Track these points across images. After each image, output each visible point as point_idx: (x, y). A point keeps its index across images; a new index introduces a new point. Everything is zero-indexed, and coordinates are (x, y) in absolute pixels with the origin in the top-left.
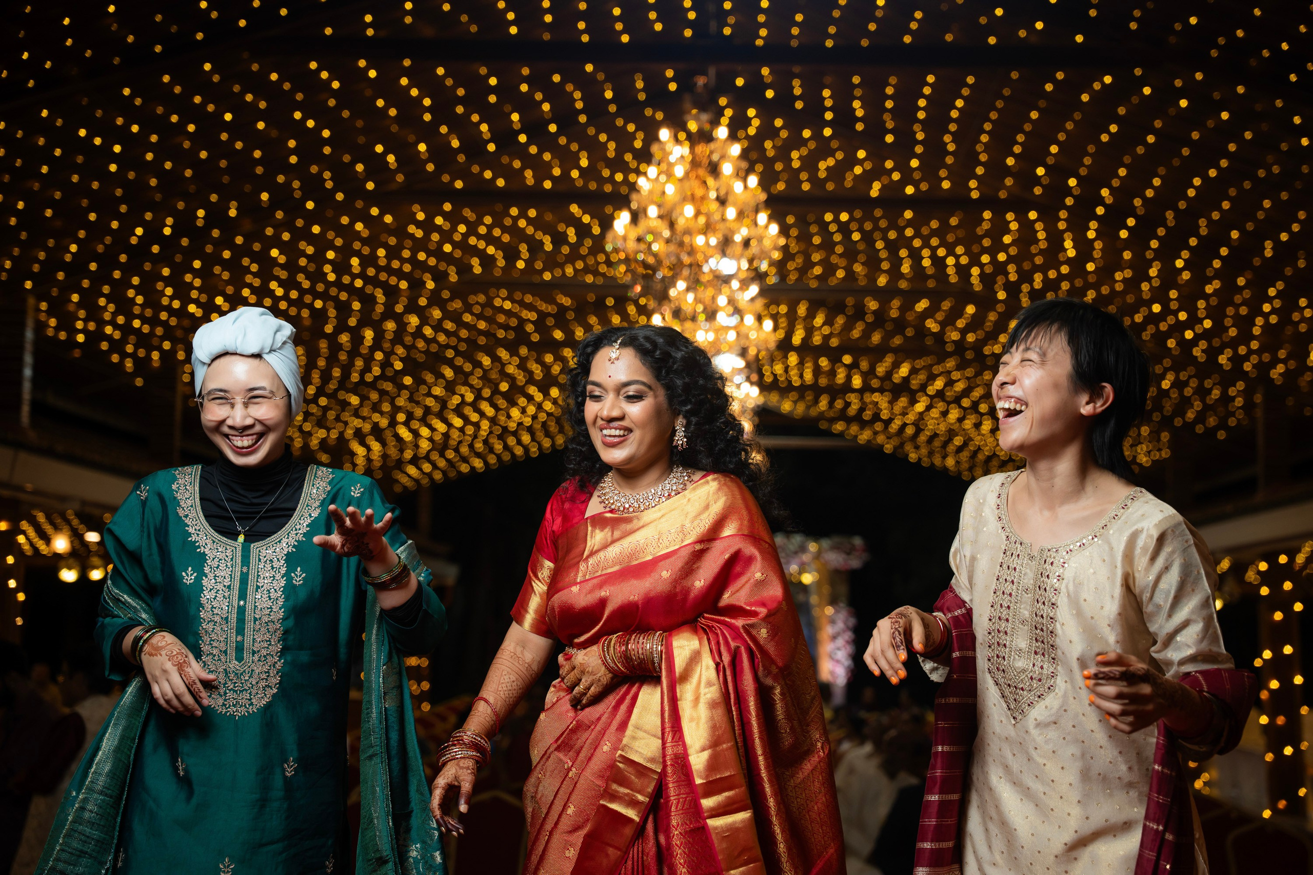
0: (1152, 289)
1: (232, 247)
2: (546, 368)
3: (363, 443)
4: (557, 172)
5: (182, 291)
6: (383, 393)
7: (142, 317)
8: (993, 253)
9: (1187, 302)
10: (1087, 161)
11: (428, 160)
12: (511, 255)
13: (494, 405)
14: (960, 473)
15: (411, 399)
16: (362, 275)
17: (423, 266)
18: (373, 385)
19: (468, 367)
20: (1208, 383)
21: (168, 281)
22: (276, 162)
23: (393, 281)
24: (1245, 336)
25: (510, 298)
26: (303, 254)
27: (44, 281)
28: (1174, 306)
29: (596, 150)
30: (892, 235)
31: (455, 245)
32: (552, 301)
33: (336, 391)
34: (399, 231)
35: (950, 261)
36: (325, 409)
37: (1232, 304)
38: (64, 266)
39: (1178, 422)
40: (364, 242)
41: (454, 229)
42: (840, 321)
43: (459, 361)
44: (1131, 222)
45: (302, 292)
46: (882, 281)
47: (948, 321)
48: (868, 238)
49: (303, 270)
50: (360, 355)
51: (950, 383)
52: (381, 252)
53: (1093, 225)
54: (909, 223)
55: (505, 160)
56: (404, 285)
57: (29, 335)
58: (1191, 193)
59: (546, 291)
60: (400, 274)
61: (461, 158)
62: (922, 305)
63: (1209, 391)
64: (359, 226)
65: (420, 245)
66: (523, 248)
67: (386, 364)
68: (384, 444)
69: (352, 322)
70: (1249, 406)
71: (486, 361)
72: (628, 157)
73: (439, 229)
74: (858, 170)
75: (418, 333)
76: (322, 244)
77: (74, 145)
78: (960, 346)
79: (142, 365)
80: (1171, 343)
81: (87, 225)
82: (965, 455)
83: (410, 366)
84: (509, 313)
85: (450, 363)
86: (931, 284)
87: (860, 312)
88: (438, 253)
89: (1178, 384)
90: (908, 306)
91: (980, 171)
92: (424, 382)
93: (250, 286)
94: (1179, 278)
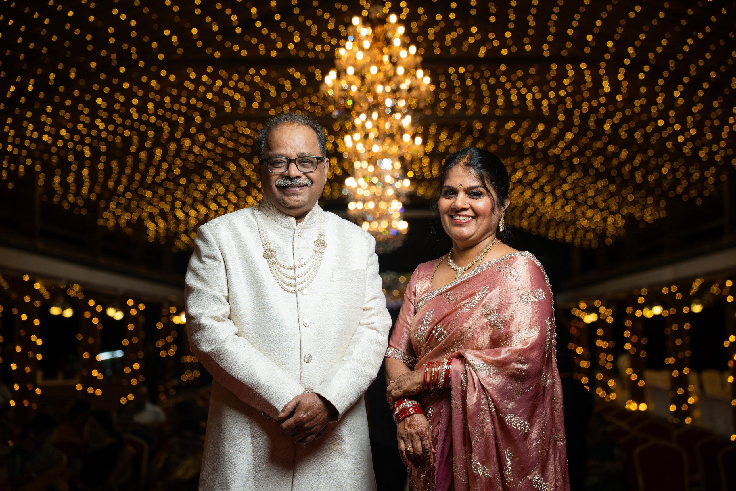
0: (658, 111)
1: (72, 97)
3: (153, 221)
4: (279, 45)
5: (40, 128)
6: (167, 189)
7: (13, 144)
8: (557, 91)
9: (680, 118)
10: (620, 30)
11: (198, 39)
12: (250, 99)
13: (237, 195)
14: (530, 230)
15: (185, 193)
16: (155, 114)
17: (194, 108)
18: (161, 185)
19: (221, 171)
20: (692, 169)
21: (30, 121)
22: (101, 42)
23: (174, 117)
24: (717, 139)
25: (248, 127)
26: (118, 101)
28: (671, 121)
29: (304, 31)
30: (492, 81)
31: (214, 94)
33: (137, 188)
34: (179, 85)
35: (529, 97)
36: (130, 200)
37: (709, 118)
39: (671, 194)
40: (157, 93)
41: (214, 83)
43: (216, 168)
44: (647, 68)
45: (116, 126)
46: (485, 110)
47: (527, 135)
48: (476, 83)
49: (117, 112)
50: (153, 166)
51: (526, 174)
52: (167, 99)
53: (622, 71)
54: (504, 73)
55: (247, 38)
56: (181, 120)
58: (686, 49)
60: (179, 113)
61: (219, 38)
62: (510, 125)
63: (692, 174)
64: (154, 83)
65: (191, 94)
66: (258, 96)
67: (169, 171)
68: (166, 221)
69: (148, 144)
70: (718, 183)
71: (233, 167)
72: (325, 35)
73: (204, 84)
74: (471, 40)
75: (190, 150)
76: (129, 95)
78: (534, 150)
79: (13, 175)
80: (669, 145)
82: (534, 219)
83: (186, 172)
84: (247, 137)
85: (210, 169)
86: (516, 112)
87: (470, 130)
88: (203, 99)
89: (672, 170)
90: (501, 126)
91: (550, 38)
92: (193, 182)
93: (83, 123)
94: (675, 103)
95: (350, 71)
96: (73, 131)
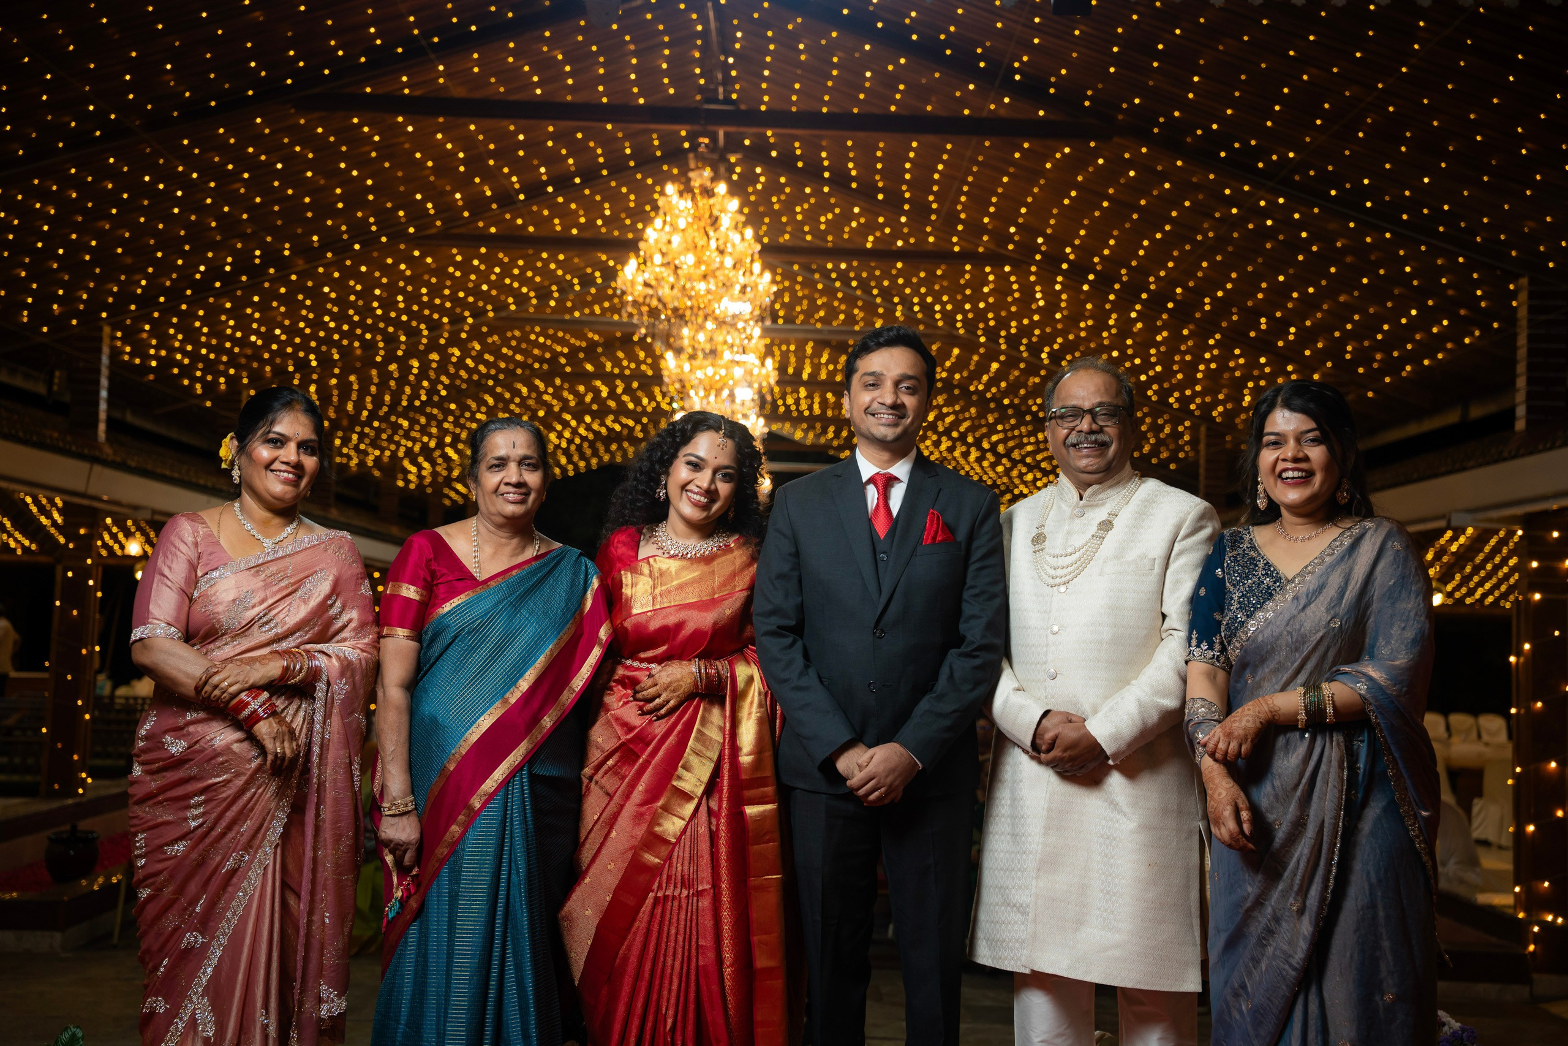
0: (1111, 336)
1: (287, 283)
2: (580, 397)
3: (414, 462)
4: (583, 220)
5: (243, 323)
6: (430, 417)
7: (207, 345)
8: (974, 302)
9: (1142, 348)
10: (1052, 222)
11: (464, 208)
12: (544, 295)
15: (456, 423)
16: (407, 311)
17: (463, 303)
18: (421, 410)
19: (507, 395)
20: (1160, 421)
21: (230, 314)
22: (324, 208)
23: (436, 316)
24: (1191, 381)
25: (543, 333)
26: (352, 291)
27: (118, 311)
28: (1130, 352)
30: (886, 283)
31: (491, 285)
32: (583, 337)
33: (388, 414)
34: (440, 271)
35: (937, 307)
36: (379, 431)
37: (1178, 351)
38: (135, 299)
40: (408, 281)
41: (490, 270)
42: (843, 359)
43: (499, 390)
44: (1091, 277)
45: (353, 325)
48: (864, 285)
49: (353, 305)
50: (409, 383)
52: (424, 290)
53: (1060, 278)
54: (901, 273)
55: (535, 208)
56: (445, 320)
57: (105, 360)
58: (1141, 253)
59: (576, 328)
60: (442, 310)
61: (494, 206)
63: (1162, 428)
64: (403, 267)
65: (459, 284)
66: (554, 288)
67: (432, 391)
68: (433, 463)
69: (400, 353)
70: (1194, 443)
71: (524, 390)
73: (476, 270)
74: (854, 224)
75: (460, 364)
76: (369, 283)
77: (140, 190)
78: (948, 383)
79: (210, 388)
81: (155, 262)
83: (455, 393)
84: (543, 347)
85: (491, 391)
88: (476, 292)
91: (960, 228)
92: (468, 408)
93: (305, 319)
94: (1133, 328)
95: (658, 259)
96: (292, 331)
